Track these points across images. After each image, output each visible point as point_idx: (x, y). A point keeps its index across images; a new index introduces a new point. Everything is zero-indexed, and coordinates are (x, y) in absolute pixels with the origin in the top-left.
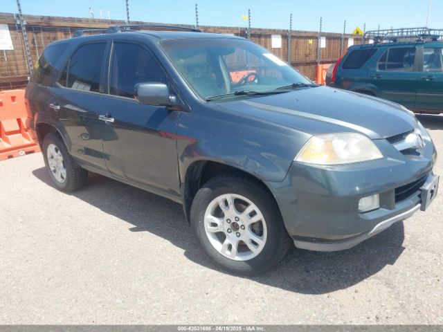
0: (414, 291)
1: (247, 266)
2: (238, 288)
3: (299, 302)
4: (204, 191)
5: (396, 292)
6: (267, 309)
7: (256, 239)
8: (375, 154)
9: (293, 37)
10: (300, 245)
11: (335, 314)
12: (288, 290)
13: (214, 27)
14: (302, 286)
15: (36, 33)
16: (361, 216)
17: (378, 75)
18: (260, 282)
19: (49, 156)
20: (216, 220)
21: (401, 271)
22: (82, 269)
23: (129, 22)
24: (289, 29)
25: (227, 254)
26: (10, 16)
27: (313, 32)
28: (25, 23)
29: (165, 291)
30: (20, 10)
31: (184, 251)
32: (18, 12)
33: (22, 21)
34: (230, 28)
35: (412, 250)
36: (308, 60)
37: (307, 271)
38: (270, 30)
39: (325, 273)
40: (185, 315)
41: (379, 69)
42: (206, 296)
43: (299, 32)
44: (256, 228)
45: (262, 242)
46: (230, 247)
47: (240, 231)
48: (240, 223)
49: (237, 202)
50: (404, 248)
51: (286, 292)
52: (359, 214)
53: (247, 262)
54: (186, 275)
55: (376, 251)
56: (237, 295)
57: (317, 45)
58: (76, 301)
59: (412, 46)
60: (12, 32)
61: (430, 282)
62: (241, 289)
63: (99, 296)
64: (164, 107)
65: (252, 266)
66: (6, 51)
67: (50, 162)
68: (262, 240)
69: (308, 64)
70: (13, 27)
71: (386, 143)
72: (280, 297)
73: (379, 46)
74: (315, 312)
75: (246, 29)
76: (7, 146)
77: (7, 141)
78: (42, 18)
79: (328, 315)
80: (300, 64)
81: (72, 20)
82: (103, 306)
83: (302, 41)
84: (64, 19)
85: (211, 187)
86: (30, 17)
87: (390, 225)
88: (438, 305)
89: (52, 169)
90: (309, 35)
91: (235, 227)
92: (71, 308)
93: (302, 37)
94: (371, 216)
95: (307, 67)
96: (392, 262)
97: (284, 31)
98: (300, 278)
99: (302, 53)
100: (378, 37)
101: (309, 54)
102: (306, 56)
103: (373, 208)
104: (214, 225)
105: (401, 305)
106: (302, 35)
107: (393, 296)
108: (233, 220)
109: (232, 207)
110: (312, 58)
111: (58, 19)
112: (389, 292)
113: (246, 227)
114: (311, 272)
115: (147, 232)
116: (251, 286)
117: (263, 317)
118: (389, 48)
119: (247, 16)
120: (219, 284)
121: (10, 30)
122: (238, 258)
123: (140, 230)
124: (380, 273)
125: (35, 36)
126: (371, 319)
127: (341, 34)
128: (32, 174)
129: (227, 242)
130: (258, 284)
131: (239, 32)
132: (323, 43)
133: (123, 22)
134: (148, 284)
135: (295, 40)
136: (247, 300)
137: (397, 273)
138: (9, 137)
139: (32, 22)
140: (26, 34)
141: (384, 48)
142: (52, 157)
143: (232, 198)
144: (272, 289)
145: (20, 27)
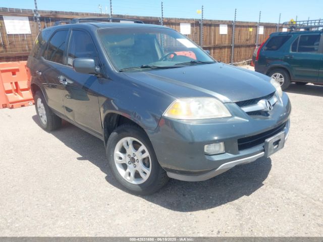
0: (255, 216)
1: (139, 189)
2: (131, 203)
3: (168, 216)
4: (114, 134)
5: (241, 215)
6: (144, 219)
7: (145, 170)
8: (225, 113)
9: (237, 26)
10: (171, 175)
11: (190, 226)
12: (164, 207)
13: (176, 19)
14: (175, 205)
15: (47, 22)
16: (207, 157)
17: (290, 55)
18: (147, 200)
19: (38, 106)
20: (122, 155)
21: (252, 201)
22: (35, 182)
23: (112, 15)
24: (234, 20)
25: (128, 179)
26: (30, 11)
27: (253, 23)
28: (39, 16)
29: (82, 200)
30: (36, 7)
31: (106, 175)
32: (35, 9)
33: (37, 14)
34: (187, 19)
35: (268, 187)
36: (248, 43)
37: (184, 195)
38: (219, 21)
39: (195, 197)
40: (87, 218)
41: (292, 51)
42: (107, 206)
43: (242, 22)
44: (146, 162)
45: (148, 172)
46: (129, 174)
47: (136, 163)
48: (136, 158)
49: (134, 143)
50: (263, 185)
51: (163, 208)
52: (206, 156)
53: (139, 185)
54: (100, 191)
55: (241, 185)
56: (128, 207)
57: (257, 32)
58: (23, 202)
59: (318, 34)
60: (31, 22)
61: (271, 210)
62: (133, 204)
63: (38, 201)
64: (94, 75)
65: (142, 188)
66: (26, 34)
67: (39, 111)
68: (149, 170)
69: (249, 46)
70: (31, 19)
71: (235, 105)
72: (156, 211)
73: (293, 34)
74: (176, 224)
75: (200, 20)
76: (21, 98)
77: (21, 95)
78: (51, 12)
79: (184, 227)
80: (242, 46)
81: (72, 13)
82: (38, 207)
83: (245, 29)
84: (66, 13)
85: (118, 132)
86: (43, 12)
87: (234, 166)
88: (268, 227)
89: (40, 115)
90: (250, 25)
91: (133, 160)
92: (18, 206)
93: (244, 26)
94: (216, 158)
95: (248, 48)
96: (248, 194)
97: (229, 21)
98: (177, 199)
99: (243, 38)
100: (293, 27)
101: (250, 39)
102: (247, 40)
103: (219, 153)
104: (120, 158)
105: (241, 225)
106: (244, 24)
107: (237, 218)
108: (132, 156)
109: (131, 146)
110: (252, 42)
111: (62, 13)
112: (237, 215)
113: (140, 161)
114: (187, 196)
115: (88, 161)
116: (140, 202)
117: (138, 224)
118: (300, 35)
119: (201, 11)
120: (119, 199)
121: (30, 20)
122: (134, 182)
123: (84, 160)
124: (236, 201)
125: (46, 24)
126: (214, 232)
127: (277, 24)
128: (32, 118)
129: (128, 170)
130: (146, 201)
131: (194, 22)
132: (261, 31)
133: (108, 15)
134: (73, 195)
135: (238, 28)
136: (133, 211)
137: (248, 202)
138: (22, 92)
139: (44, 15)
140: (39, 23)
141: (296, 35)
142: (40, 107)
143: (131, 140)
144: (154, 205)
145: (36, 18)
